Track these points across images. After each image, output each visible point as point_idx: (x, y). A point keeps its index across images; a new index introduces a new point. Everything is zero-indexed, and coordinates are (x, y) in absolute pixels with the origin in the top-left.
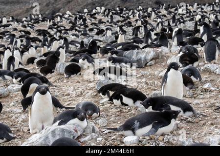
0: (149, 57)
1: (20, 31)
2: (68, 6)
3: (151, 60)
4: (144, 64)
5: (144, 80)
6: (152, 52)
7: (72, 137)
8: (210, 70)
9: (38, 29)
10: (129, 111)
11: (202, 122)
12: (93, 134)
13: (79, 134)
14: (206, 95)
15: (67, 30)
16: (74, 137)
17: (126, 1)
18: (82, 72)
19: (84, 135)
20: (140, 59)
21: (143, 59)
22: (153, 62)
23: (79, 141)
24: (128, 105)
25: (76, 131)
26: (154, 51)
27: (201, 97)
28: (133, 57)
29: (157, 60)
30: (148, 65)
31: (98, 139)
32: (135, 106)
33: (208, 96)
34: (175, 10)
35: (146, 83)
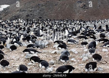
0: (46, 44)
3: (47, 45)
4: (43, 47)
5: (45, 55)
6: (47, 42)
8: (73, 52)
20: (42, 45)
21: (43, 45)
22: (47, 46)
26: (48, 41)
28: (39, 44)
29: (49, 45)
30: (45, 47)
33: (74, 64)
35: (46, 56)
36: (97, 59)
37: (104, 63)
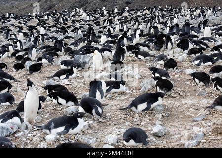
1: (16, 27)
2: (61, 3)
5: (83, 81)
7: (9, 133)
9: (29, 25)
10: (61, 110)
11: (109, 123)
12: (26, 131)
13: (15, 130)
14: (121, 98)
15: (50, 27)
16: (10, 133)
17: (105, 0)
18: (43, 69)
19: (19, 131)
23: (14, 136)
24: (61, 104)
25: (12, 129)
27: (118, 99)
28: (80, 60)
31: (28, 135)
32: (67, 105)
33: (123, 98)
34: (135, 13)
35: (84, 83)
36: (164, 89)
37: (175, 95)
